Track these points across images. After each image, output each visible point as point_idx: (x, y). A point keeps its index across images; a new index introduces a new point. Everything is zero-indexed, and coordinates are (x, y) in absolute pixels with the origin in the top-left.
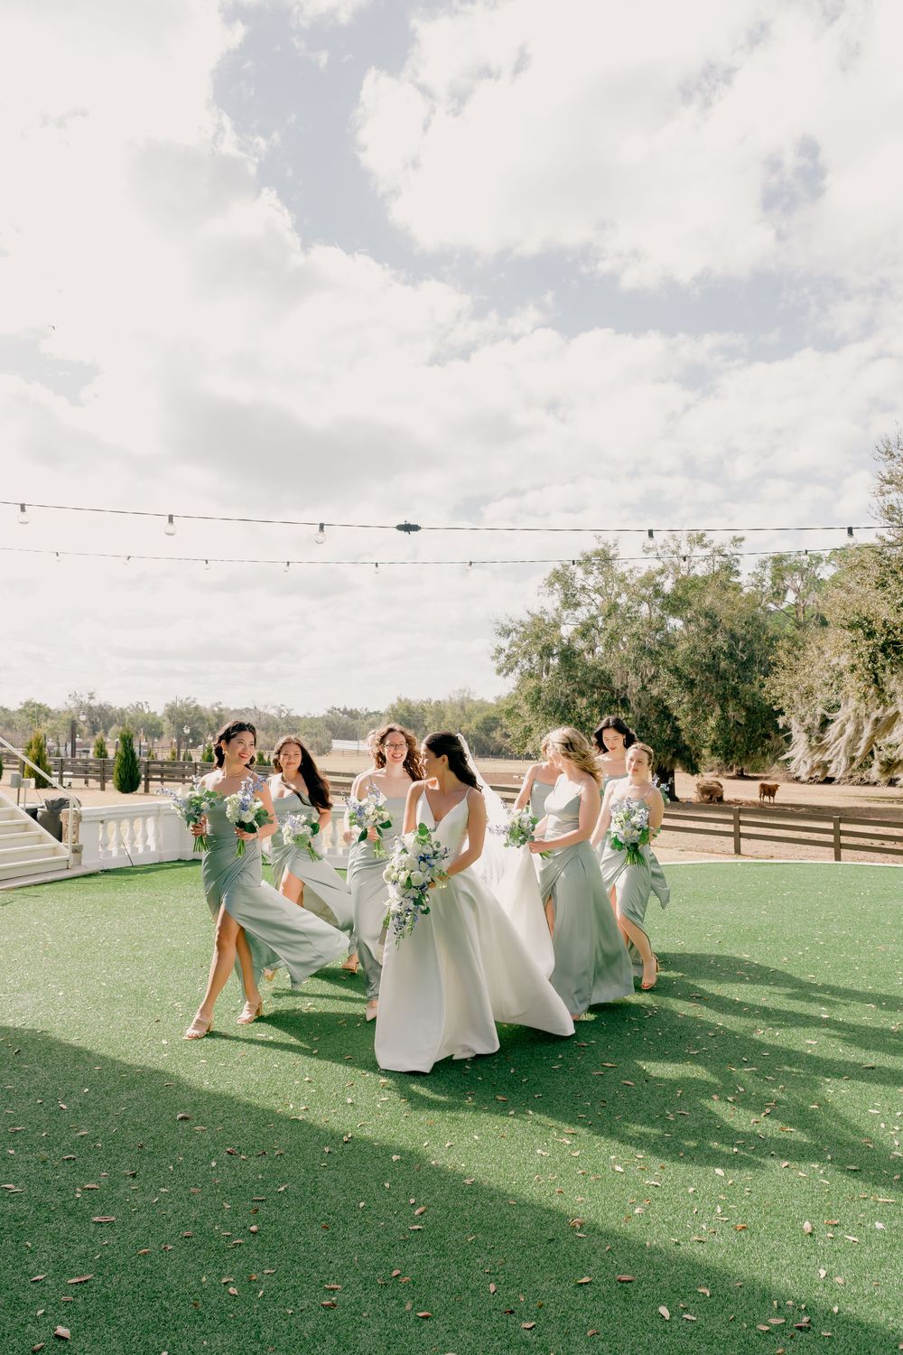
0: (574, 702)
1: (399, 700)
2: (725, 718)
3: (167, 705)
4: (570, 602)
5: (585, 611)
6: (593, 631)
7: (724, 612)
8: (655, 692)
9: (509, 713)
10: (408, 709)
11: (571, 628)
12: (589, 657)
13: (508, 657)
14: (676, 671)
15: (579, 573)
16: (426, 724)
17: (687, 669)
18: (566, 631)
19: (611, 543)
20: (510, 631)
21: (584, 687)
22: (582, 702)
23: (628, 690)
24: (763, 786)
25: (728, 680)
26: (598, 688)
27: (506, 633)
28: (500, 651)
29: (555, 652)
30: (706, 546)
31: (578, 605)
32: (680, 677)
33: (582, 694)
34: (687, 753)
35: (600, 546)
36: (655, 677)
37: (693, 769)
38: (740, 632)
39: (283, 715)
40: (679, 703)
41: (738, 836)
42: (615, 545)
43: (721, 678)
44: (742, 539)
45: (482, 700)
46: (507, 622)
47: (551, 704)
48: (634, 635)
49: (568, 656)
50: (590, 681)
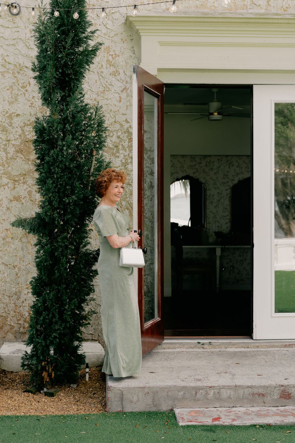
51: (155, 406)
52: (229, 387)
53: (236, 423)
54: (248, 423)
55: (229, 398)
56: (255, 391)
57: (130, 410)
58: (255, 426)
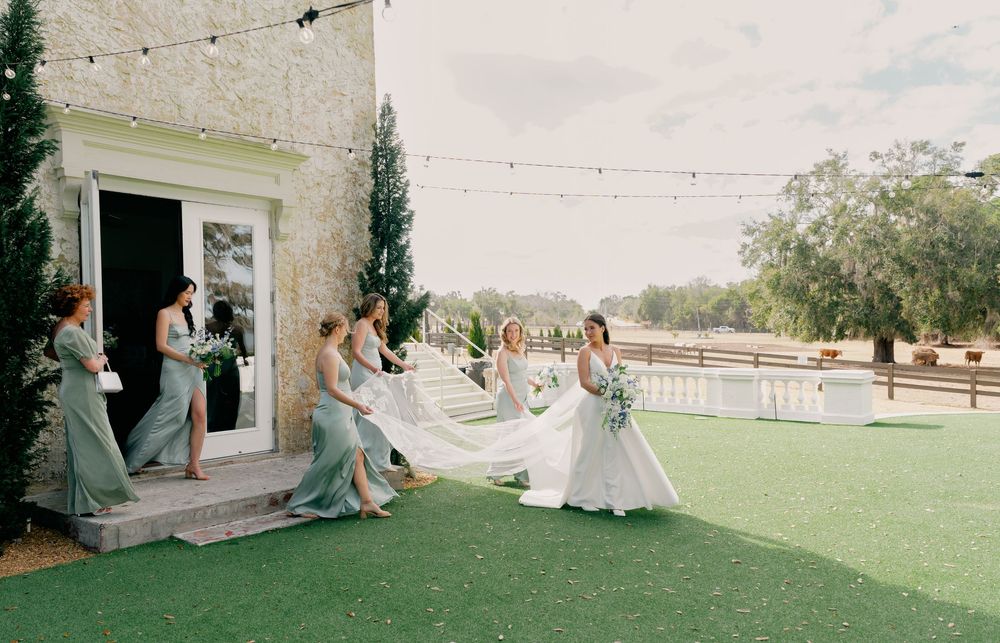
0: (808, 287)
1: (650, 286)
2: (943, 297)
3: (475, 294)
4: (804, 205)
5: (816, 212)
6: (824, 228)
7: (945, 209)
8: (880, 277)
9: (752, 296)
10: (657, 294)
11: (805, 226)
12: (820, 250)
13: (752, 251)
14: (898, 259)
15: (813, 181)
16: (671, 305)
17: (909, 258)
18: (801, 228)
19: (841, 155)
20: (755, 231)
21: (818, 274)
22: (814, 287)
23: (855, 276)
24: (969, 353)
25: (946, 265)
26: (827, 275)
27: (750, 232)
28: (745, 246)
29: (792, 246)
30: (929, 153)
31: (811, 207)
32: (902, 265)
33: (815, 279)
34: (906, 327)
35: (831, 158)
36: (880, 265)
37: (911, 339)
38: (958, 224)
39: (559, 300)
40: (902, 286)
41: (974, 393)
42: (845, 156)
43: (940, 263)
44: (963, 144)
45: (715, 286)
46: (752, 224)
47: (789, 288)
48: (862, 230)
49: (804, 250)
50: (822, 270)
51: (154, 535)
52: (225, 503)
53: (250, 533)
54: (260, 531)
55: (226, 514)
56: (248, 503)
57: (127, 546)
58: (267, 532)
